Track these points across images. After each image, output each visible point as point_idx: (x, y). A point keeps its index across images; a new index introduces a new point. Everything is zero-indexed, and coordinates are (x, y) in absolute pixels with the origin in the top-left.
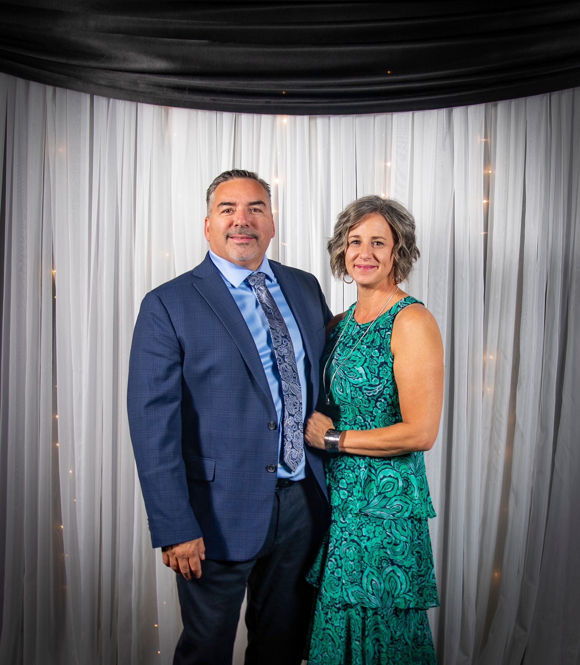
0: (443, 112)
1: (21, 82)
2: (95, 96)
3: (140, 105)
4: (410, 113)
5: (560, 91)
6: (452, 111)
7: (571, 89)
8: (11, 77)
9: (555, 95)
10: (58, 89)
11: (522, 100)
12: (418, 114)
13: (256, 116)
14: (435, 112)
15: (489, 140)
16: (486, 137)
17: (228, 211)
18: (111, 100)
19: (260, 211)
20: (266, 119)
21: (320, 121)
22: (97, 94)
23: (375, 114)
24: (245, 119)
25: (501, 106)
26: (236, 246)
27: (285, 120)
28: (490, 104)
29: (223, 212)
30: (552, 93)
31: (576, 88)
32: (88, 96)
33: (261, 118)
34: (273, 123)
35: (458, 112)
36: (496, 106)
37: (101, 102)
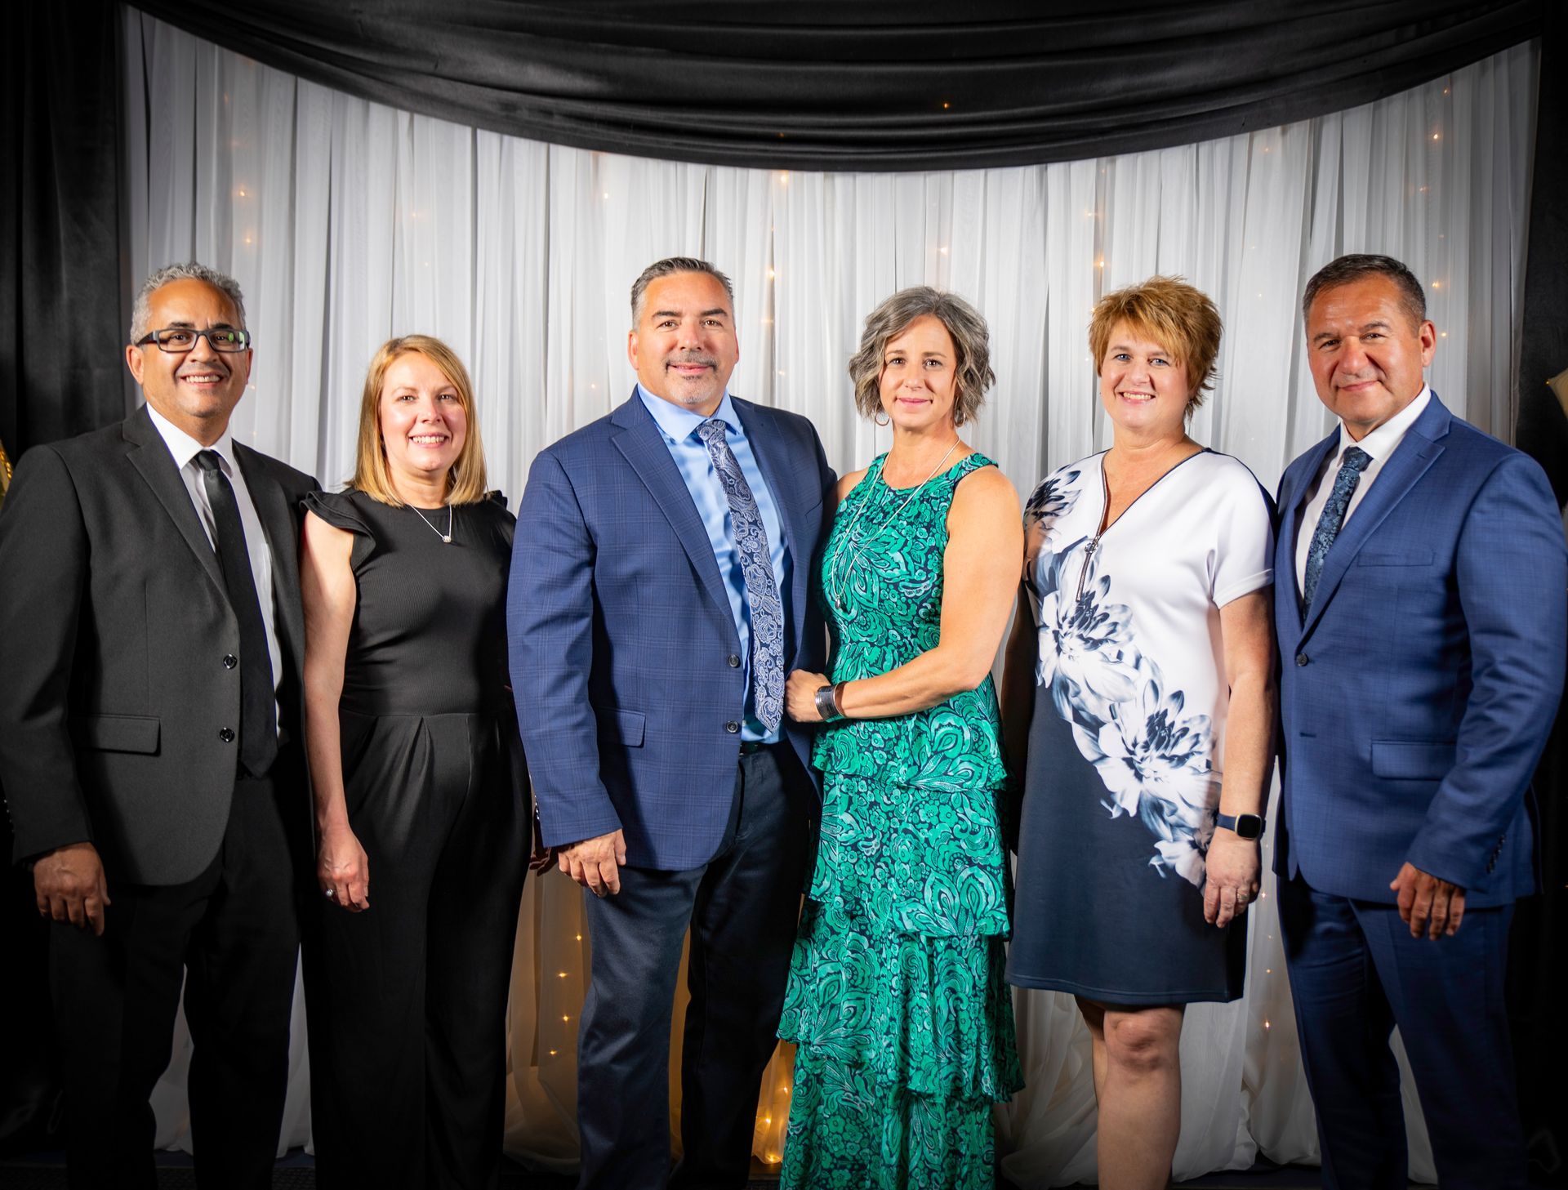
0: (1032, 171)
1: (354, 103)
2: (479, 131)
3: (553, 147)
4: (982, 172)
5: (1214, 141)
6: (1046, 168)
7: (1228, 138)
8: (339, 94)
9: (1205, 147)
10: (417, 117)
11: (1152, 156)
12: (994, 174)
13: (739, 172)
14: (1020, 170)
15: (1100, 215)
16: (1096, 210)
17: (668, 324)
18: (506, 138)
19: (719, 324)
20: (756, 175)
21: (841, 181)
22: (483, 128)
23: (927, 172)
24: (723, 174)
25: (1122, 162)
26: (682, 380)
27: (784, 177)
28: (1104, 160)
29: (661, 325)
30: (1200, 143)
31: (1236, 137)
32: (468, 130)
33: (748, 177)
34: (767, 183)
35: (1055, 170)
36: (1113, 162)
37: (489, 140)
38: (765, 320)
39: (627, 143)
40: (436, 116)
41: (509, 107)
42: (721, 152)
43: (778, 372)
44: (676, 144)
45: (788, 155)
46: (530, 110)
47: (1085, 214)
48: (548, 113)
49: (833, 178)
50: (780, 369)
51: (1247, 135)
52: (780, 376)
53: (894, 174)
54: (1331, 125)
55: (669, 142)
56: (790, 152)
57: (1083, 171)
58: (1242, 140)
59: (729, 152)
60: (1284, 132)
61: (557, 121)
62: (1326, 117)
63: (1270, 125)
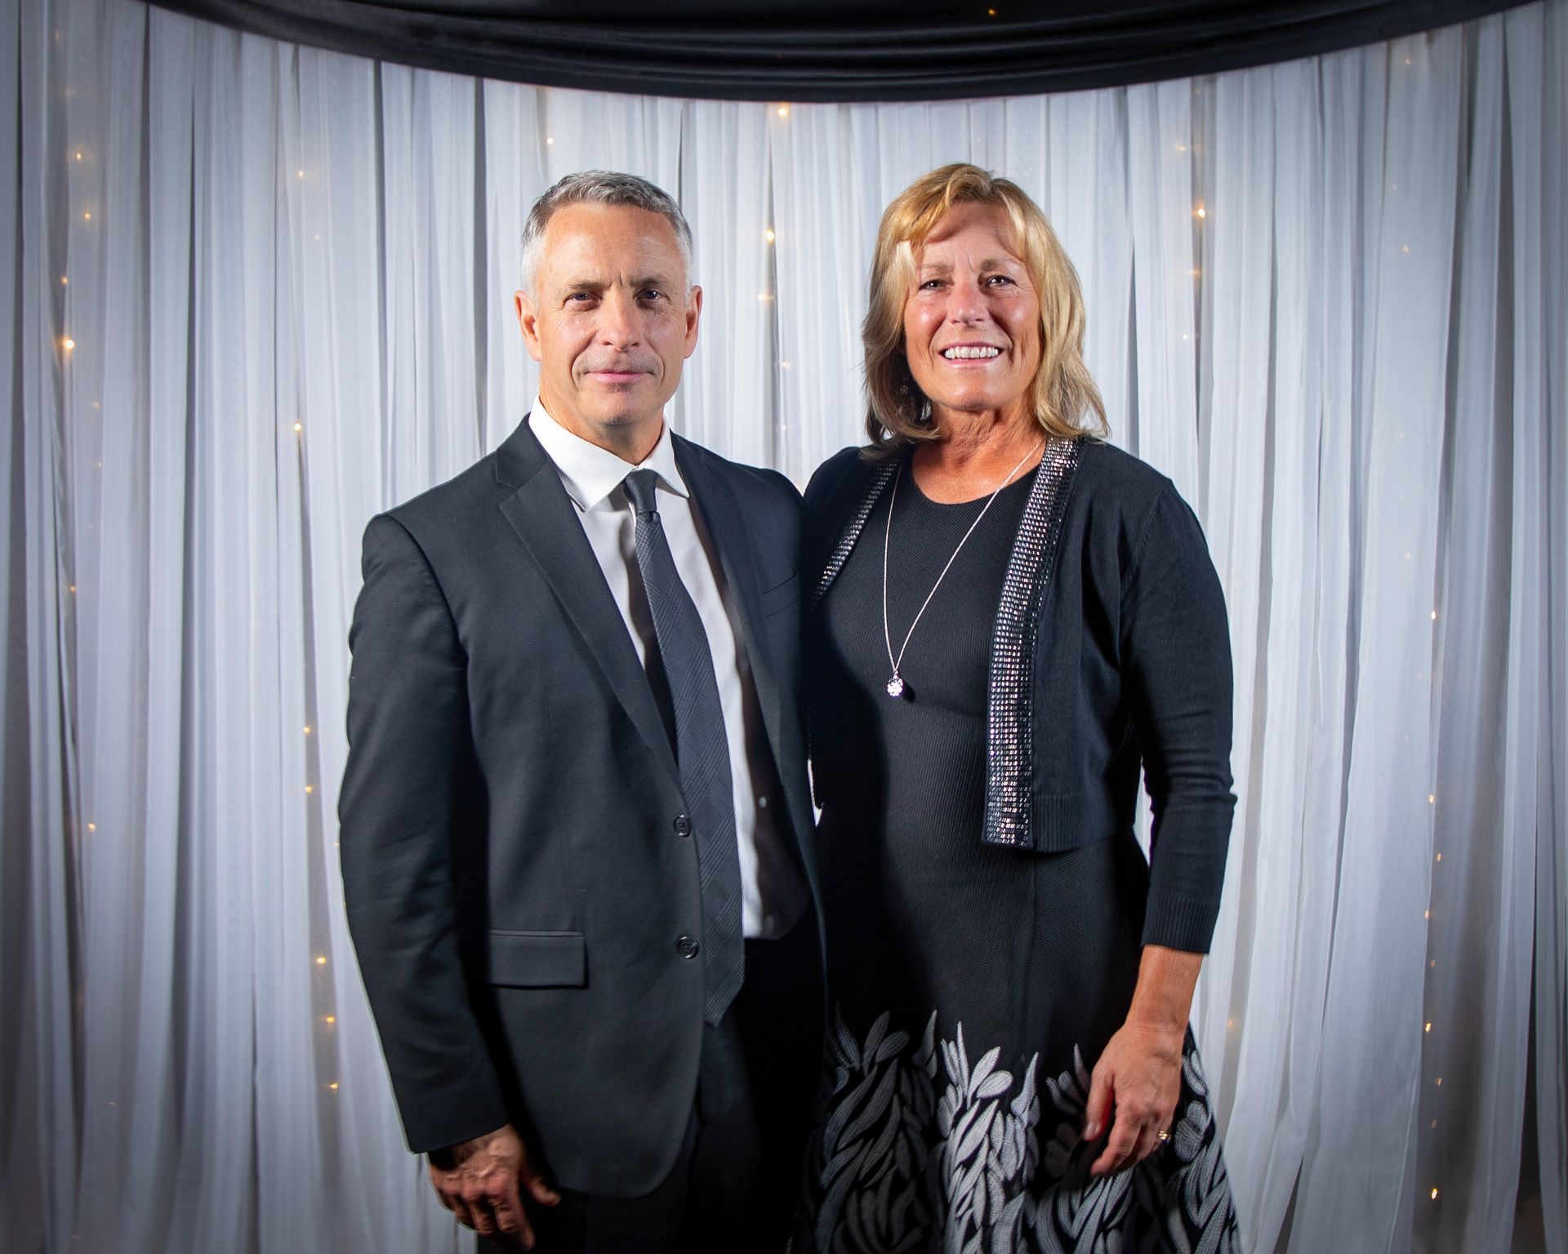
0: (1108, 95)
1: (222, 36)
2: (384, 65)
3: (485, 82)
4: (1042, 99)
5: (1341, 53)
6: (1125, 92)
7: (1360, 50)
8: (202, 25)
9: (1329, 61)
10: (303, 50)
11: (1263, 73)
12: (1058, 100)
13: (725, 106)
14: (1092, 94)
15: (1198, 150)
16: (1192, 144)
18: (421, 73)
20: (746, 111)
21: (859, 114)
22: (390, 60)
23: (970, 101)
24: (703, 109)
25: (1225, 82)
27: (783, 110)
28: (1200, 79)
30: (1324, 56)
31: (1369, 47)
32: (369, 64)
33: (737, 113)
34: (762, 119)
35: (1137, 93)
36: (1213, 82)
37: (397, 76)
38: (763, 297)
39: (579, 73)
40: (328, 48)
41: (423, 32)
42: (703, 81)
43: (784, 364)
44: (644, 73)
45: (790, 84)
46: (453, 35)
47: (1179, 149)
48: (474, 38)
49: (848, 110)
50: (784, 360)
51: (1383, 45)
52: (784, 369)
53: (927, 103)
54: (1490, 30)
55: (636, 70)
56: (793, 79)
57: (1175, 95)
58: (1376, 53)
59: (712, 82)
60: (1430, 41)
61: (485, 49)
62: (1483, 20)
63: (1413, 31)
